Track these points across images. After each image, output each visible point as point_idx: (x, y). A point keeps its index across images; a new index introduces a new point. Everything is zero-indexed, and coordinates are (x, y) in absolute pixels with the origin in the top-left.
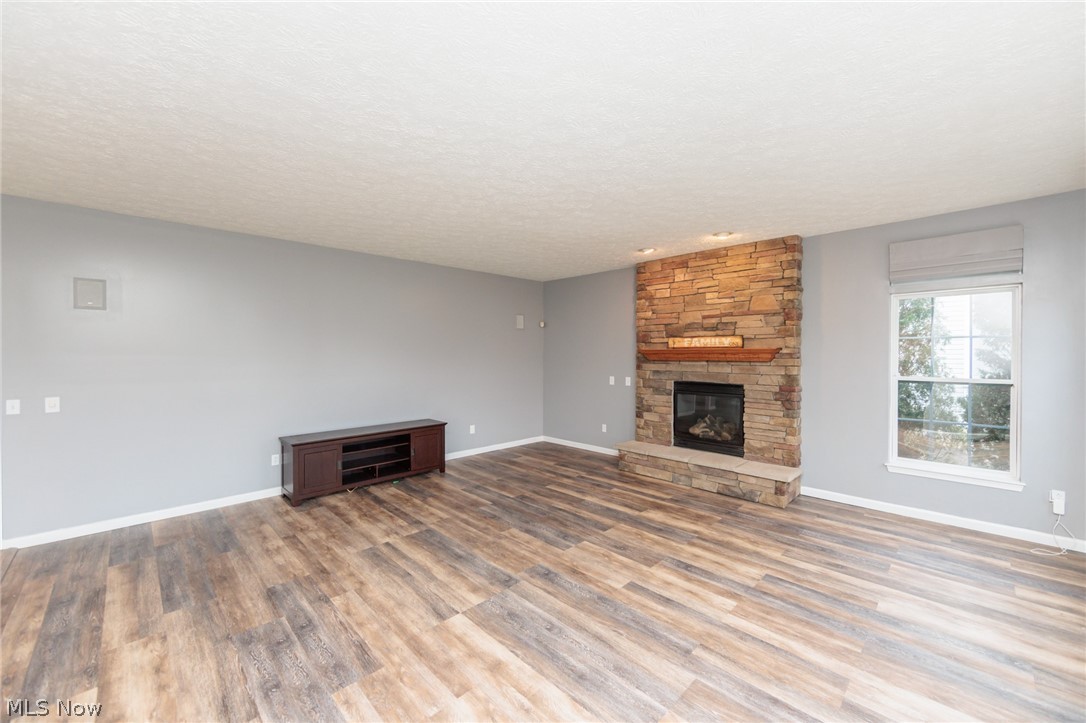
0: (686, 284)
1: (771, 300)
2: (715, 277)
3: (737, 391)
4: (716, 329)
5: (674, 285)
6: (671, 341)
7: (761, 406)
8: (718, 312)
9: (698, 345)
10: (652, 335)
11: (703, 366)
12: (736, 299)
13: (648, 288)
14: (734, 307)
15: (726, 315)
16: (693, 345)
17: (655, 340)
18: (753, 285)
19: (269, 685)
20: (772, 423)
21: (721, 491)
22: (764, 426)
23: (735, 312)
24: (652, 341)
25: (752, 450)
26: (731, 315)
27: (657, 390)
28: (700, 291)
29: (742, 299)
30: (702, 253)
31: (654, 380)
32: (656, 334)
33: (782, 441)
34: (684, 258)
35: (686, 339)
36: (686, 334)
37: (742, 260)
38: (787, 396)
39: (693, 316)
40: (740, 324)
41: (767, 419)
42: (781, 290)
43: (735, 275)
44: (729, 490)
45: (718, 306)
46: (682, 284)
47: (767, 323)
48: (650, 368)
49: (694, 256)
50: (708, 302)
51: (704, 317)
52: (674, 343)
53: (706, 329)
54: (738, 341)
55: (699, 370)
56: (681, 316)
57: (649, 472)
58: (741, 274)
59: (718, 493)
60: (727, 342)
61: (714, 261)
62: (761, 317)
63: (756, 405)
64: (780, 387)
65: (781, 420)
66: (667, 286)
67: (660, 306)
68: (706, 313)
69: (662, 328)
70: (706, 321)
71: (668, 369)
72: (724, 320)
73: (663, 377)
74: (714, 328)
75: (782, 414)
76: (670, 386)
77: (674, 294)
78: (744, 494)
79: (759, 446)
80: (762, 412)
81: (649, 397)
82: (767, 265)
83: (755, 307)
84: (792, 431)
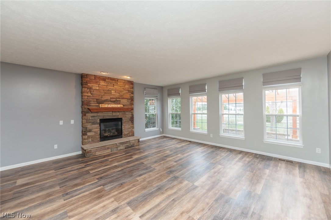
0: (104, 86)
1: (128, 96)
2: (114, 86)
3: (120, 120)
4: (115, 102)
5: (100, 86)
6: (100, 105)
7: (127, 123)
8: (115, 97)
9: (110, 107)
10: (91, 102)
11: (111, 113)
12: (120, 94)
13: (89, 84)
14: (120, 96)
15: (118, 98)
16: (109, 107)
17: (92, 105)
18: (125, 91)
19: (244, 215)
20: (129, 126)
21: (126, 147)
22: (127, 128)
23: (120, 97)
24: (91, 105)
25: (125, 135)
26: (119, 98)
27: (94, 123)
28: (110, 90)
29: (122, 94)
30: (111, 78)
31: (92, 120)
32: (93, 102)
33: (131, 131)
34: (104, 78)
35: (106, 105)
36: (105, 103)
37: (122, 84)
38: (132, 120)
39: (107, 97)
40: (121, 101)
41: (128, 126)
42: (130, 93)
43: (120, 87)
44: (128, 146)
45: (115, 95)
46: (103, 86)
47: (128, 101)
48: (89, 115)
49: (108, 78)
50: (112, 93)
51: (111, 98)
52: (102, 106)
53: (112, 102)
54: (122, 106)
55: (110, 114)
56: (103, 97)
57: (102, 152)
58: (121, 87)
59: (125, 148)
60: (119, 106)
61: (114, 81)
62: (126, 100)
63: (125, 123)
64: (131, 117)
65: (131, 126)
66: (98, 85)
67: (95, 92)
68: (112, 97)
69: (95, 100)
70: (111, 99)
71: (98, 115)
72: (117, 99)
73: (96, 118)
74: (114, 102)
75: (131, 124)
76: (98, 121)
77: (100, 89)
78: (132, 146)
79: (126, 133)
80: (127, 124)
81: (89, 126)
82: (128, 87)
83: (125, 97)
84: (133, 127)
